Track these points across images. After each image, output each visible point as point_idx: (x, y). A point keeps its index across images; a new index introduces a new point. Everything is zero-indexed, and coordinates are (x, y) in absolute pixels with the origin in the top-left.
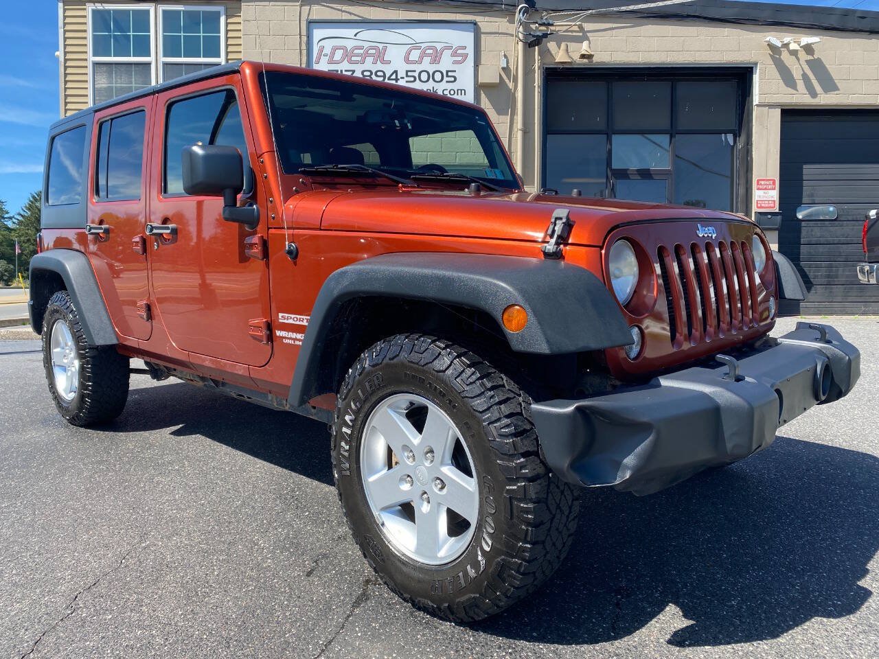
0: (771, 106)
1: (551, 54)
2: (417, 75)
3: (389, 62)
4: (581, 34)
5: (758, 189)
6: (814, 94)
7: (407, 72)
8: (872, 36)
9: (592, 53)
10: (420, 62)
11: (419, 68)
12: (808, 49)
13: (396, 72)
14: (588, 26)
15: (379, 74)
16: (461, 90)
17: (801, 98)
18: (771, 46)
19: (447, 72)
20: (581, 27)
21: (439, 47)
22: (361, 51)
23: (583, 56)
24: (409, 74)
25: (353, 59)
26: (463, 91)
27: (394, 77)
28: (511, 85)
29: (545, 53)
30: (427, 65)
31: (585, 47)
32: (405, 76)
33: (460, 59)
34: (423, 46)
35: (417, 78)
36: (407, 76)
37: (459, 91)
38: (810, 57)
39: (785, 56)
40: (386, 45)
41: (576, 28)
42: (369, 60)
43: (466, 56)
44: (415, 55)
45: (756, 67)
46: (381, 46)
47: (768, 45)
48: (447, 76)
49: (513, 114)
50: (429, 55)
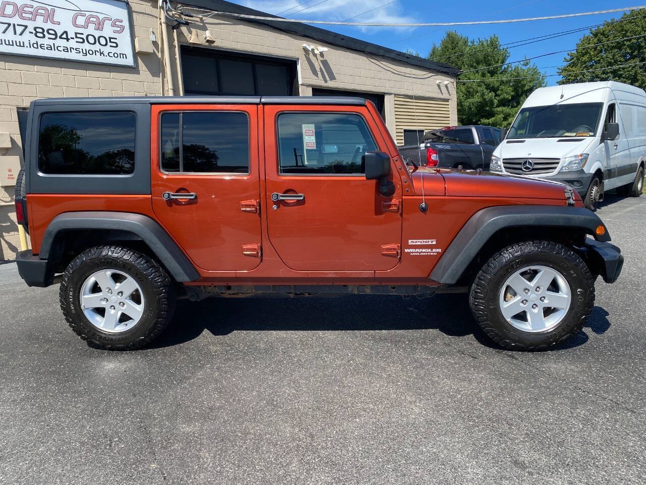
0: (308, 86)
1: (185, 36)
2: (85, 37)
3: (59, 23)
4: (202, 24)
5: (306, 135)
6: (326, 81)
7: (76, 34)
8: (347, 50)
9: (214, 40)
10: (86, 27)
11: (86, 32)
12: (322, 54)
13: (66, 32)
14: (207, 20)
15: (50, 32)
16: (123, 54)
17: (320, 82)
18: (305, 49)
19: (110, 38)
20: (201, 19)
21: (101, 17)
22: (32, 10)
23: (208, 41)
24: (78, 35)
25: (24, 15)
26: (124, 56)
27: (64, 36)
28: (160, 55)
29: (180, 34)
30: (91, 29)
31: (208, 34)
32: (74, 37)
33: (119, 29)
34: (88, 14)
35: (86, 40)
36: (77, 37)
37: (121, 55)
38: (322, 59)
39: (311, 56)
40: (54, 8)
41: (198, 19)
42: (40, 19)
43: (123, 28)
44: (81, 21)
45: (298, 61)
46: (49, 8)
47: (303, 48)
48: (110, 42)
49: (164, 77)
50: (93, 22)
